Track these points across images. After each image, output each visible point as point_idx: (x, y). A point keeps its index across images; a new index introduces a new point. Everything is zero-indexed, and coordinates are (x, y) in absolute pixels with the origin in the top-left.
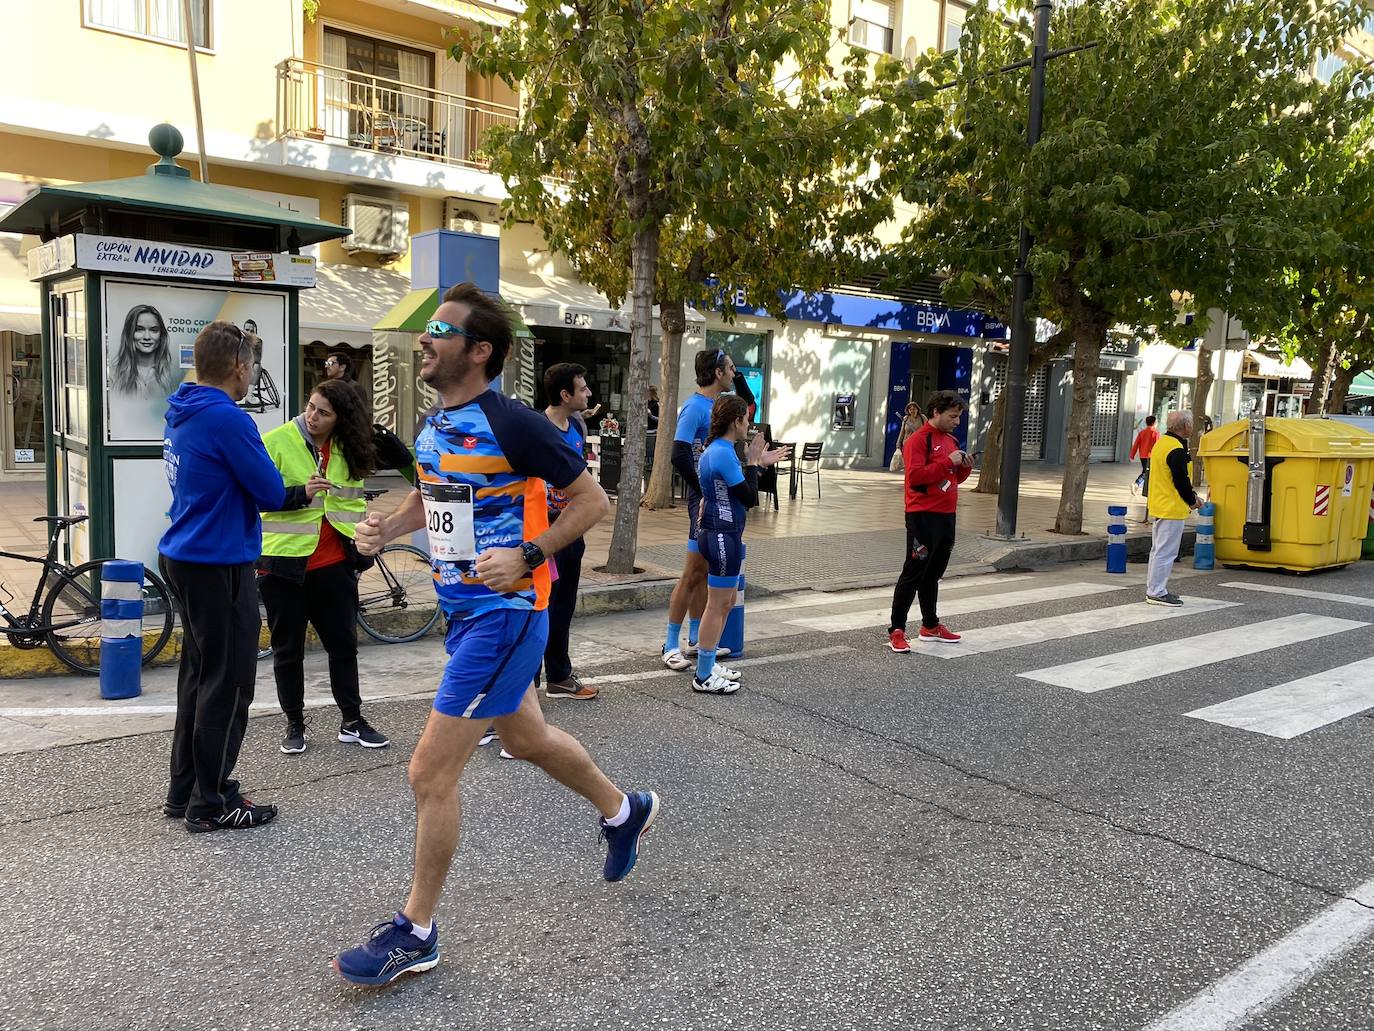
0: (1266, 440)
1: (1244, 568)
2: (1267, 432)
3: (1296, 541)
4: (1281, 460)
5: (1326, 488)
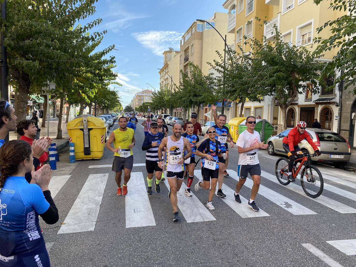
0: (87, 123)
1: (83, 160)
2: (88, 121)
3: (97, 151)
4: (92, 129)
5: (103, 136)
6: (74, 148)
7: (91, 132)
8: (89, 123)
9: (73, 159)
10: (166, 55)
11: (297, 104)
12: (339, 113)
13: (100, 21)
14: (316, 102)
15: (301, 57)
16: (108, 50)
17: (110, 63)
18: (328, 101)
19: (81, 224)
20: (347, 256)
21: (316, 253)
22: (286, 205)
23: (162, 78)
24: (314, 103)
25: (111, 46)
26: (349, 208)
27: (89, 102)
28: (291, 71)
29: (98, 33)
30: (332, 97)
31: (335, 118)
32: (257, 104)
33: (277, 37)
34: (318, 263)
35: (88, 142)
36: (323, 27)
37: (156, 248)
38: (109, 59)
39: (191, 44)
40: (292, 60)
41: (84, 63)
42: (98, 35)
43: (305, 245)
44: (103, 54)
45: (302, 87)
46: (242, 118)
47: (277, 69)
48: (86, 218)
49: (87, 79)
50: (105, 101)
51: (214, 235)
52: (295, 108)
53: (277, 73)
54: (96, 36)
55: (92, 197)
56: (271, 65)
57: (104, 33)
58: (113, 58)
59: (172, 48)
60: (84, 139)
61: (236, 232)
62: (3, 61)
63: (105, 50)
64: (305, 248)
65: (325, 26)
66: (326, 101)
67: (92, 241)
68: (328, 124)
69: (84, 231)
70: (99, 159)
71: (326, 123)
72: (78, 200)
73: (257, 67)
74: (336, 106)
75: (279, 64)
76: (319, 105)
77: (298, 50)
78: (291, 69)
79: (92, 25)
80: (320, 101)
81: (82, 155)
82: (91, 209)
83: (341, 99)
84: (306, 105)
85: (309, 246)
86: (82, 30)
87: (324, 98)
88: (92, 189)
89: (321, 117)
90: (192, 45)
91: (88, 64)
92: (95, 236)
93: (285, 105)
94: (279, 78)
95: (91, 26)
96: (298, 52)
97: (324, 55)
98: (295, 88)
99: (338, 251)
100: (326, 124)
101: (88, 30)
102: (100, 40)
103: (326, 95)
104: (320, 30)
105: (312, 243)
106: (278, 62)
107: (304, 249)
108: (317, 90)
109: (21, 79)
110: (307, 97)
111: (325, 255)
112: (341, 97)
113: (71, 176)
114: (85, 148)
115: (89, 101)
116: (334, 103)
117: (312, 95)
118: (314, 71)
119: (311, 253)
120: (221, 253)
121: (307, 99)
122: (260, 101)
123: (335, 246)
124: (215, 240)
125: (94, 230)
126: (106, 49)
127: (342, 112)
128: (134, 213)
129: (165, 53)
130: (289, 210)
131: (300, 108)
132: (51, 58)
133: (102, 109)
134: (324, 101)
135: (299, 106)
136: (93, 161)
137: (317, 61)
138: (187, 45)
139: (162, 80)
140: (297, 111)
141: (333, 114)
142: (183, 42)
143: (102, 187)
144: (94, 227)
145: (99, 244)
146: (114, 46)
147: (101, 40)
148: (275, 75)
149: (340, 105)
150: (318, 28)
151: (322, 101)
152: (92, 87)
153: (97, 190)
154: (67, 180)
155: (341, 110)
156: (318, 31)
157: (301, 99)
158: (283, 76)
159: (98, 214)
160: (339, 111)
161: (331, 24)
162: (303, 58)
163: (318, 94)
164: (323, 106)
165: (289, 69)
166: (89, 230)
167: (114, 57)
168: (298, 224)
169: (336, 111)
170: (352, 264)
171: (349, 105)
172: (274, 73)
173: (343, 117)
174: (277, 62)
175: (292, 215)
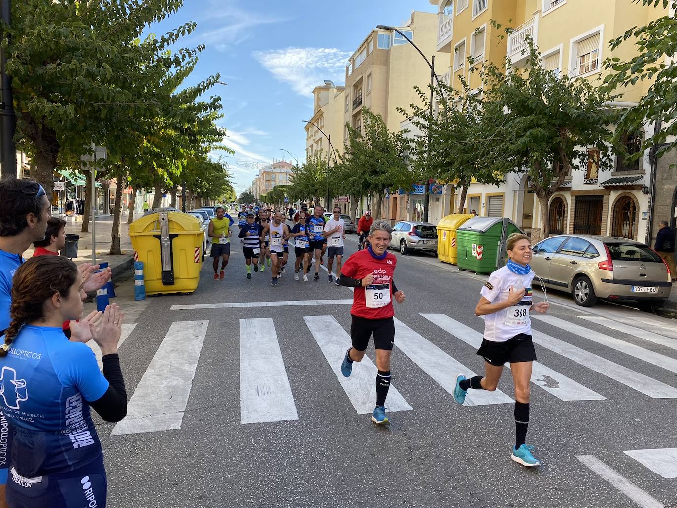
0: (168, 225)
1: (160, 295)
2: (168, 220)
3: (187, 277)
4: (176, 235)
5: (198, 248)
6: (144, 272)
7: (175, 240)
8: (171, 225)
9: (141, 293)
10: (318, 95)
11: (569, 189)
12: (649, 207)
13: (191, 27)
14: (606, 184)
15: (578, 99)
16: (207, 84)
17: (211, 110)
18: (629, 183)
19: (155, 417)
20: (663, 481)
21: (604, 474)
22: (547, 382)
23: (310, 138)
24: (602, 188)
25: (213, 77)
26: (667, 388)
27: (170, 184)
28: (560, 125)
29: (187, 51)
30: (637, 176)
31: (641, 216)
32: (492, 189)
33: (532, 59)
34: (608, 493)
35: (169, 260)
36: (622, 39)
37: (299, 462)
38: (209, 101)
39: (367, 74)
40: (561, 105)
41: (161, 108)
42: (187, 55)
43: (582, 458)
44: (197, 91)
45: (579, 157)
46: (463, 216)
47: (532, 121)
48: (166, 406)
49: (168, 139)
50: (201, 182)
51: (410, 439)
52: (564, 197)
53: (531, 130)
54: (184, 56)
55: (176, 365)
56: (520, 114)
57: (200, 50)
58: (216, 100)
59: (330, 81)
60: (161, 254)
61: (451, 432)
62: (6, 104)
63: (202, 84)
64: (584, 465)
65: (625, 38)
66: (625, 183)
67: (176, 449)
68: (627, 228)
69: (161, 429)
70: (191, 294)
71: (625, 225)
72: (149, 372)
73: (493, 118)
74: (644, 192)
75: (535, 113)
76: (612, 191)
77: (572, 85)
78: (558, 122)
79: (177, 36)
80: (614, 184)
81: (157, 285)
82: (174, 387)
83: (654, 180)
84: (587, 191)
85: (591, 460)
86: (157, 45)
87: (622, 177)
88: (177, 351)
89: (615, 213)
90: (369, 76)
91: (168, 110)
92: (183, 440)
93: (545, 190)
94: (535, 139)
95: (174, 37)
96: (573, 88)
97: (623, 94)
98: (566, 158)
99: (646, 470)
100: (625, 228)
101: (168, 44)
102: (191, 64)
103: (626, 173)
104: (615, 44)
105: (596, 455)
106: (534, 107)
107: (581, 466)
108: (607, 162)
109: (41, 139)
110: (588, 175)
111: (620, 477)
112: (654, 175)
113: (136, 324)
114: (164, 272)
115: (172, 182)
116: (640, 187)
117: (597, 171)
118: (604, 126)
119: (595, 473)
120: (422, 473)
121: (589, 179)
122: (498, 183)
123: (640, 461)
124: (410, 448)
125: (180, 428)
126: (204, 82)
127: (655, 205)
128: (258, 396)
129: (317, 90)
130: (553, 391)
131: (574, 197)
132: (97, 100)
133: (196, 197)
134: (621, 184)
135: (572, 193)
136: (179, 297)
137: (609, 106)
138: (358, 75)
139: (311, 142)
140: (569, 201)
141: (639, 208)
142: (350, 68)
143: (197, 345)
144: (181, 422)
145: (190, 455)
146: (219, 76)
147: (193, 64)
148: (528, 133)
149: (652, 191)
150: (613, 41)
151: (618, 184)
152: (177, 156)
153: (186, 351)
154: (130, 332)
155: (653, 201)
156: (612, 46)
157: (577, 180)
158: (543, 135)
159: (188, 397)
160: (650, 202)
161: (637, 34)
162: (582, 100)
163: (610, 169)
164: (619, 192)
165: (554, 121)
166: (170, 429)
167: (219, 99)
168: (569, 418)
169: (643, 202)
170: (673, 496)
171: (669, 191)
172: (525, 130)
173: (658, 215)
174: (531, 108)
175: (558, 401)
